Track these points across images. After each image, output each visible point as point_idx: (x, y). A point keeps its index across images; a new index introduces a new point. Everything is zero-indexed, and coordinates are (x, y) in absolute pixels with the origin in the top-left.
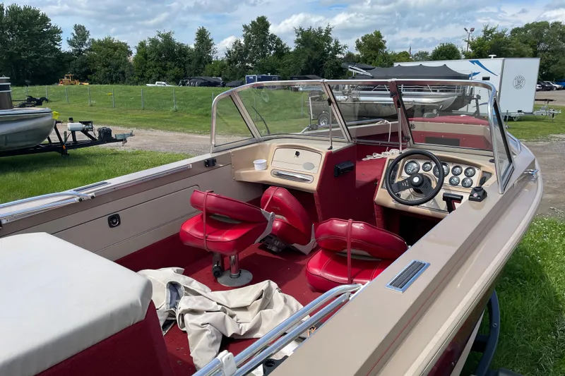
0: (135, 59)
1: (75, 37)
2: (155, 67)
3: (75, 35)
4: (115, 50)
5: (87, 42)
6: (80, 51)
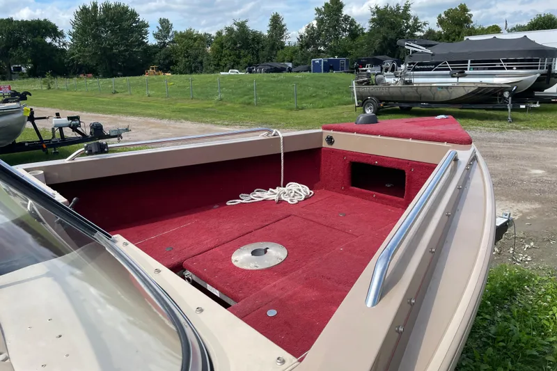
0: (213, 50)
2: (230, 55)
3: (160, 28)
4: (195, 41)
5: (170, 34)
6: (164, 43)
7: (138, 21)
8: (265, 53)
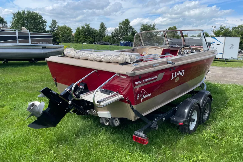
0: (75, 34)
1: (52, 25)
2: (83, 37)
3: (52, 24)
4: (67, 30)
5: (56, 27)
6: (53, 30)
7: (42, 20)
8: (97, 38)
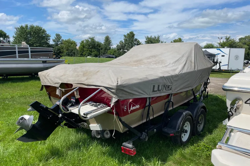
0: (79, 48)
2: (87, 51)
3: (56, 37)
4: (72, 44)
5: (60, 40)
6: (57, 44)
7: (45, 34)
8: (102, 51)
